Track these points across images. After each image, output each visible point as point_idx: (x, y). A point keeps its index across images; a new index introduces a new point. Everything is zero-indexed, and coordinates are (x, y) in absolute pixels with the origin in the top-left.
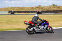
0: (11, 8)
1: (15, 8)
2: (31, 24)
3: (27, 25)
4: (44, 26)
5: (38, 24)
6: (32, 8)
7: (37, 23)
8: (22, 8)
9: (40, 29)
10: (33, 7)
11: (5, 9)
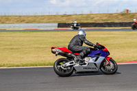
0: (62, 16)
1: (73, 17)
2: (67, 54)
3: (56, 55)
4: (95, 58)
5: (82, 54)
6: (109, 17)
7: (79, 52)
8: (88, 16)
9: (85, 64)
10: (112, 14)
11: (50, 18)
